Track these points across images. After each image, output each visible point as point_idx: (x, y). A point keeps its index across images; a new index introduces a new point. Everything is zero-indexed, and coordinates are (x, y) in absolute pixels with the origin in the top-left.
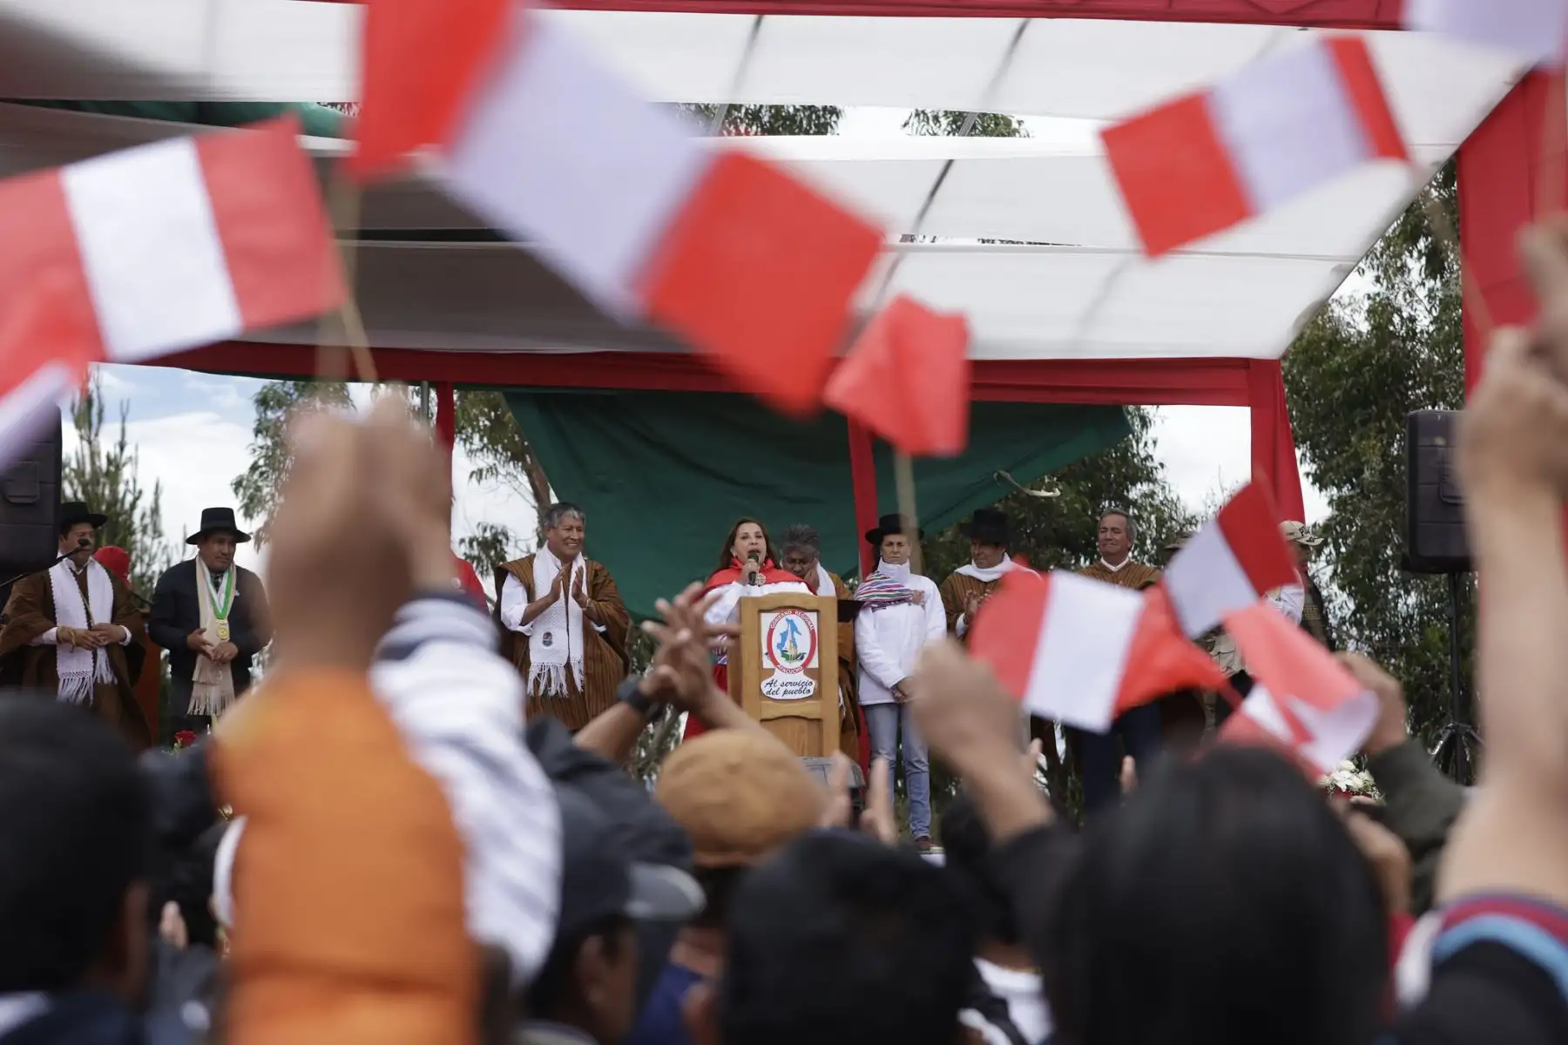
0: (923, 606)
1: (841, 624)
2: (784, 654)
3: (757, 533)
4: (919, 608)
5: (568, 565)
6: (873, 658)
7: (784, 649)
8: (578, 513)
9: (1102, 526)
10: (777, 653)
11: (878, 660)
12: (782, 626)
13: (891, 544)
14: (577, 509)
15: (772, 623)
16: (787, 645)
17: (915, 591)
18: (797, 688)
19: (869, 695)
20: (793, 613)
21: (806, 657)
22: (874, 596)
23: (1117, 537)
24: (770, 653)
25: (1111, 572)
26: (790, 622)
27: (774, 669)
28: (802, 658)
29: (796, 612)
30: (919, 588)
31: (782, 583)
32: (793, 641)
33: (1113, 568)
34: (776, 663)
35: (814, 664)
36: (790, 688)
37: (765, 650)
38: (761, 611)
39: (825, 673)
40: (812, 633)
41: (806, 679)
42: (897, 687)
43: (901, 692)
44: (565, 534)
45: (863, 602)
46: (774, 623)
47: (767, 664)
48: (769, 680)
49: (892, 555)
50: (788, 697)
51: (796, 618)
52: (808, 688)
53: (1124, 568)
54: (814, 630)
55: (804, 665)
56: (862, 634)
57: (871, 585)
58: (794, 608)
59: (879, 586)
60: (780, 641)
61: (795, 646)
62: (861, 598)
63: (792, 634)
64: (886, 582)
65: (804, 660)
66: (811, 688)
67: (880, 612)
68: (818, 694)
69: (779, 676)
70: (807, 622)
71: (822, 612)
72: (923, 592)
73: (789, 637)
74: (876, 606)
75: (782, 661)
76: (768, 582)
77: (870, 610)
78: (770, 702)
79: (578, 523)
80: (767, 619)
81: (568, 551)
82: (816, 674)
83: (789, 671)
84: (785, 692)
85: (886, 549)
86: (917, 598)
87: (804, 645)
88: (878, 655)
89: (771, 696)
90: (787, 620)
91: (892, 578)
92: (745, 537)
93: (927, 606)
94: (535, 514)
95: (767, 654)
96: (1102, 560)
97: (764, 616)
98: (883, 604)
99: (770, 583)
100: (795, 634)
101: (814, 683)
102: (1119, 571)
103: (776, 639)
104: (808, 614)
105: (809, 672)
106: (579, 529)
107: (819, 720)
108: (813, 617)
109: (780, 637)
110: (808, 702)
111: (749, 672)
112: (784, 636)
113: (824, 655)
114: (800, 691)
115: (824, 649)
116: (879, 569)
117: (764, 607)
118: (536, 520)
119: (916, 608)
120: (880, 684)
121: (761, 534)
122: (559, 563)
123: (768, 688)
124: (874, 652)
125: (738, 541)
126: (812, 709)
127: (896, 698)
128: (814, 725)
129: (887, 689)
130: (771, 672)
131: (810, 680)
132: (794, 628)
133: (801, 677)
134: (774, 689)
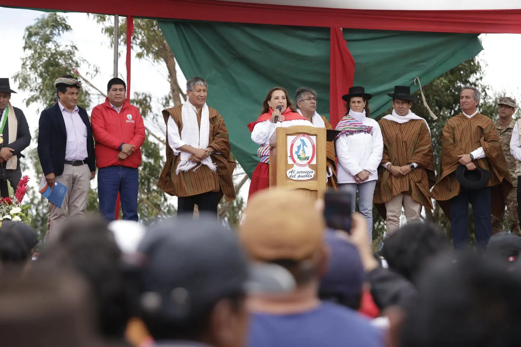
0: (372, 134)
1: (328, 142)
2: (299, 157)
3: (283, 96)
4: (370, 135)
5: (199, 109)
6: (347, 159)
7: (299, 154)
8: (203, 83)
9: (461, 96)
10: (295, 156)
11: (348, 161)
12: (298, 143)
13: (354, 102)
14: (203, 80)
15: (293, 141)
16: (301, 152)
17: (368, 127)
18: (305, 174)
19: (343, 178)
20: (304, 136)
21: (310, 158)
22: (347, 128)
23: (469, 100)
24: (292, 156)
25: (467, 118)
26: (302, 141)
27: (293, 165)
28: (308, 159)
29: (305, 136)
30: (370, 125)
31: (293, 121)
32: (304, 150)
33: (469, 117)
34: (294, 161)
35: (314, 162)
36: (301, 174)
37: (289, 154)
38: (287, 135)
39: (319, 167)
40: (313, 146)
41: (310, 170)
42: (357, 175)
43: (359, 178)
44: (197, 94)
45: (340, 132)
46: (294, 141)
47: (290, 162)
48: (290, 170)
49: (355, 108)
50: (300, 179)
51: (305, 139)
52: (311, 174)
53: (474, 117)
54: (314, 145)
55: (309, 163)
56: (340, 147)
57: (346, 122)
58: (304, 134)
59: (350, 123)
60: (296, 150)
61: (304, 152)
62: (340, 129)
63: (303, 147)
64: (353, 121)
65: (309, 160)
66: (312, 175)
67: (350, 137)
68: (316, 178)
69: (296, 168)
70: (311, 140)
71: (318, 136)
72: (372, 127)
73: (301, 148)
74: (348, 133)
75: (297, 160)
76: (286, 120)
77: (345, 135)
78: (292, 181)
79: (204, 88)
80: (290, 139)
81: (199, 103)
82: (315, 167)
83: (301, 165)
84: (299, 176)
85: (352, 105)
86: (369, 130)
87: (309, 152)
88: (349, 159)
89: (292, 178)
90: (300, 139)
91: (357, 119)
92: (277, 98)
93: (374, 134)
94: (169, 84)
95: (290, 157)
96: (464, 113)
97: (289, 137)
98: (352, 133)
99: (287, 121)
100: (305, 147)
101: (314, 172)
102: (472, 118)
103: (295, 149)
104: (311, 137)
105: (312, 167)
106: (204, 91)
107: (316, 191)
108: (314, 138)
109: (297, 148)
110: (310, 182)
111: (281, 166)
112: (299, 147)
113: (319, 157)
114: (306, 176)
115: (319, 154)
116: (349, 114)
117: (289, 133)
118: (170, 88)
119: (368, 135)
120: (350, 174)
121: (285, 97)
122: (195, 108)
123: (290, 174)
124: (347, 157)
125: (272, 99)
126: (313, 185)
127: (357, 181)
128: (313, 193)
129: (353, 176)
130: (292, 166)
131: (312, 170)
132: (304, 144)
133: (307, 169)
134: (293, 174)
